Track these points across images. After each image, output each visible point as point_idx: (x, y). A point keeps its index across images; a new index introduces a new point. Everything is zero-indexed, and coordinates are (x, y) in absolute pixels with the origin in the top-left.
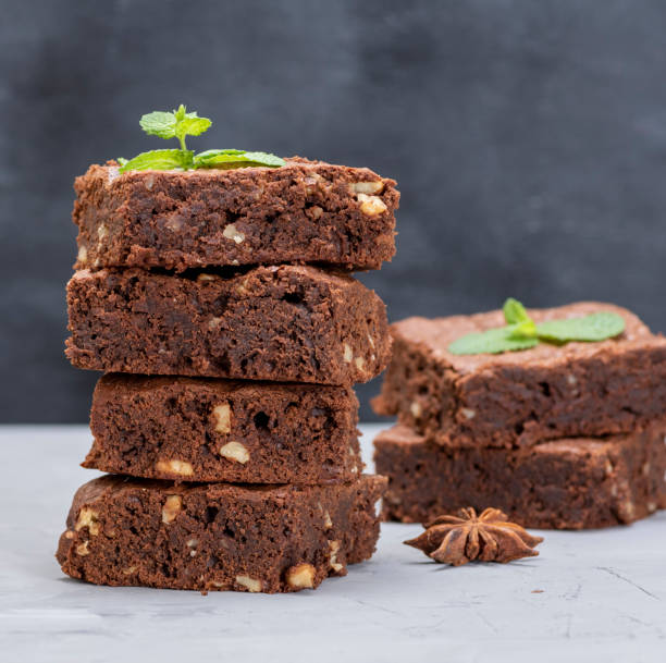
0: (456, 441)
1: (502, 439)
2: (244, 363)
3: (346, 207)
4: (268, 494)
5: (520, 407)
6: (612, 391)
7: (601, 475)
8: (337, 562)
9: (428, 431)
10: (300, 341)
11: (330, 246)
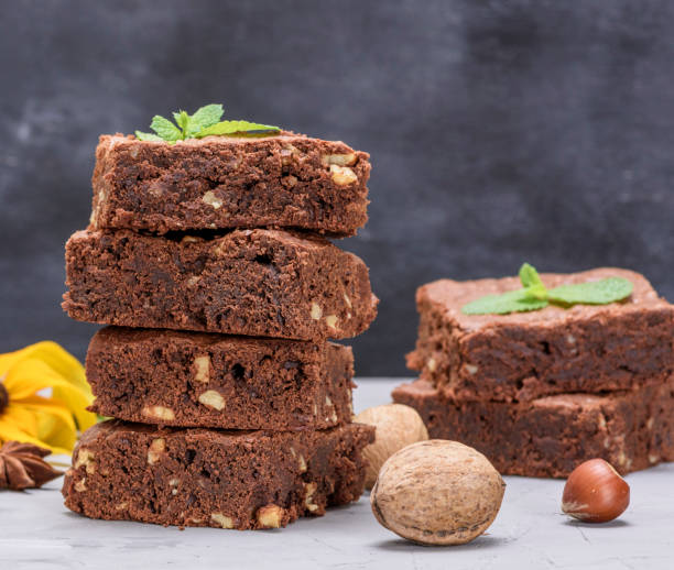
0: (460, 394)
1: (503, 393)
2: (219, 318)
3: (319, 177)
4: (239, 439)
5: (520, 364)
6: (609, 351)
7: (594, 428)
8: (313, 502)
9: (440, 385)
10: (269, 299)
11: (302, 213)
